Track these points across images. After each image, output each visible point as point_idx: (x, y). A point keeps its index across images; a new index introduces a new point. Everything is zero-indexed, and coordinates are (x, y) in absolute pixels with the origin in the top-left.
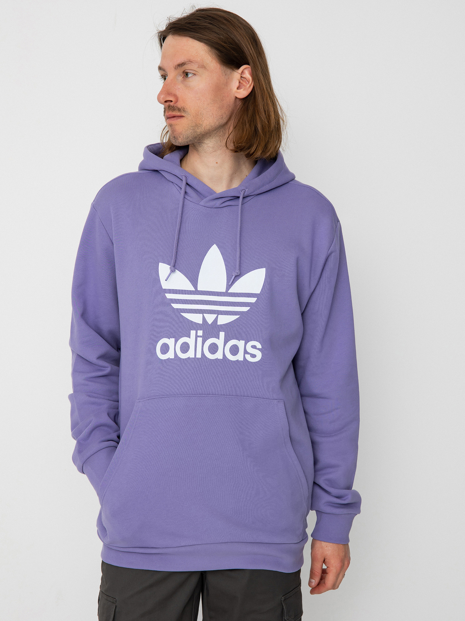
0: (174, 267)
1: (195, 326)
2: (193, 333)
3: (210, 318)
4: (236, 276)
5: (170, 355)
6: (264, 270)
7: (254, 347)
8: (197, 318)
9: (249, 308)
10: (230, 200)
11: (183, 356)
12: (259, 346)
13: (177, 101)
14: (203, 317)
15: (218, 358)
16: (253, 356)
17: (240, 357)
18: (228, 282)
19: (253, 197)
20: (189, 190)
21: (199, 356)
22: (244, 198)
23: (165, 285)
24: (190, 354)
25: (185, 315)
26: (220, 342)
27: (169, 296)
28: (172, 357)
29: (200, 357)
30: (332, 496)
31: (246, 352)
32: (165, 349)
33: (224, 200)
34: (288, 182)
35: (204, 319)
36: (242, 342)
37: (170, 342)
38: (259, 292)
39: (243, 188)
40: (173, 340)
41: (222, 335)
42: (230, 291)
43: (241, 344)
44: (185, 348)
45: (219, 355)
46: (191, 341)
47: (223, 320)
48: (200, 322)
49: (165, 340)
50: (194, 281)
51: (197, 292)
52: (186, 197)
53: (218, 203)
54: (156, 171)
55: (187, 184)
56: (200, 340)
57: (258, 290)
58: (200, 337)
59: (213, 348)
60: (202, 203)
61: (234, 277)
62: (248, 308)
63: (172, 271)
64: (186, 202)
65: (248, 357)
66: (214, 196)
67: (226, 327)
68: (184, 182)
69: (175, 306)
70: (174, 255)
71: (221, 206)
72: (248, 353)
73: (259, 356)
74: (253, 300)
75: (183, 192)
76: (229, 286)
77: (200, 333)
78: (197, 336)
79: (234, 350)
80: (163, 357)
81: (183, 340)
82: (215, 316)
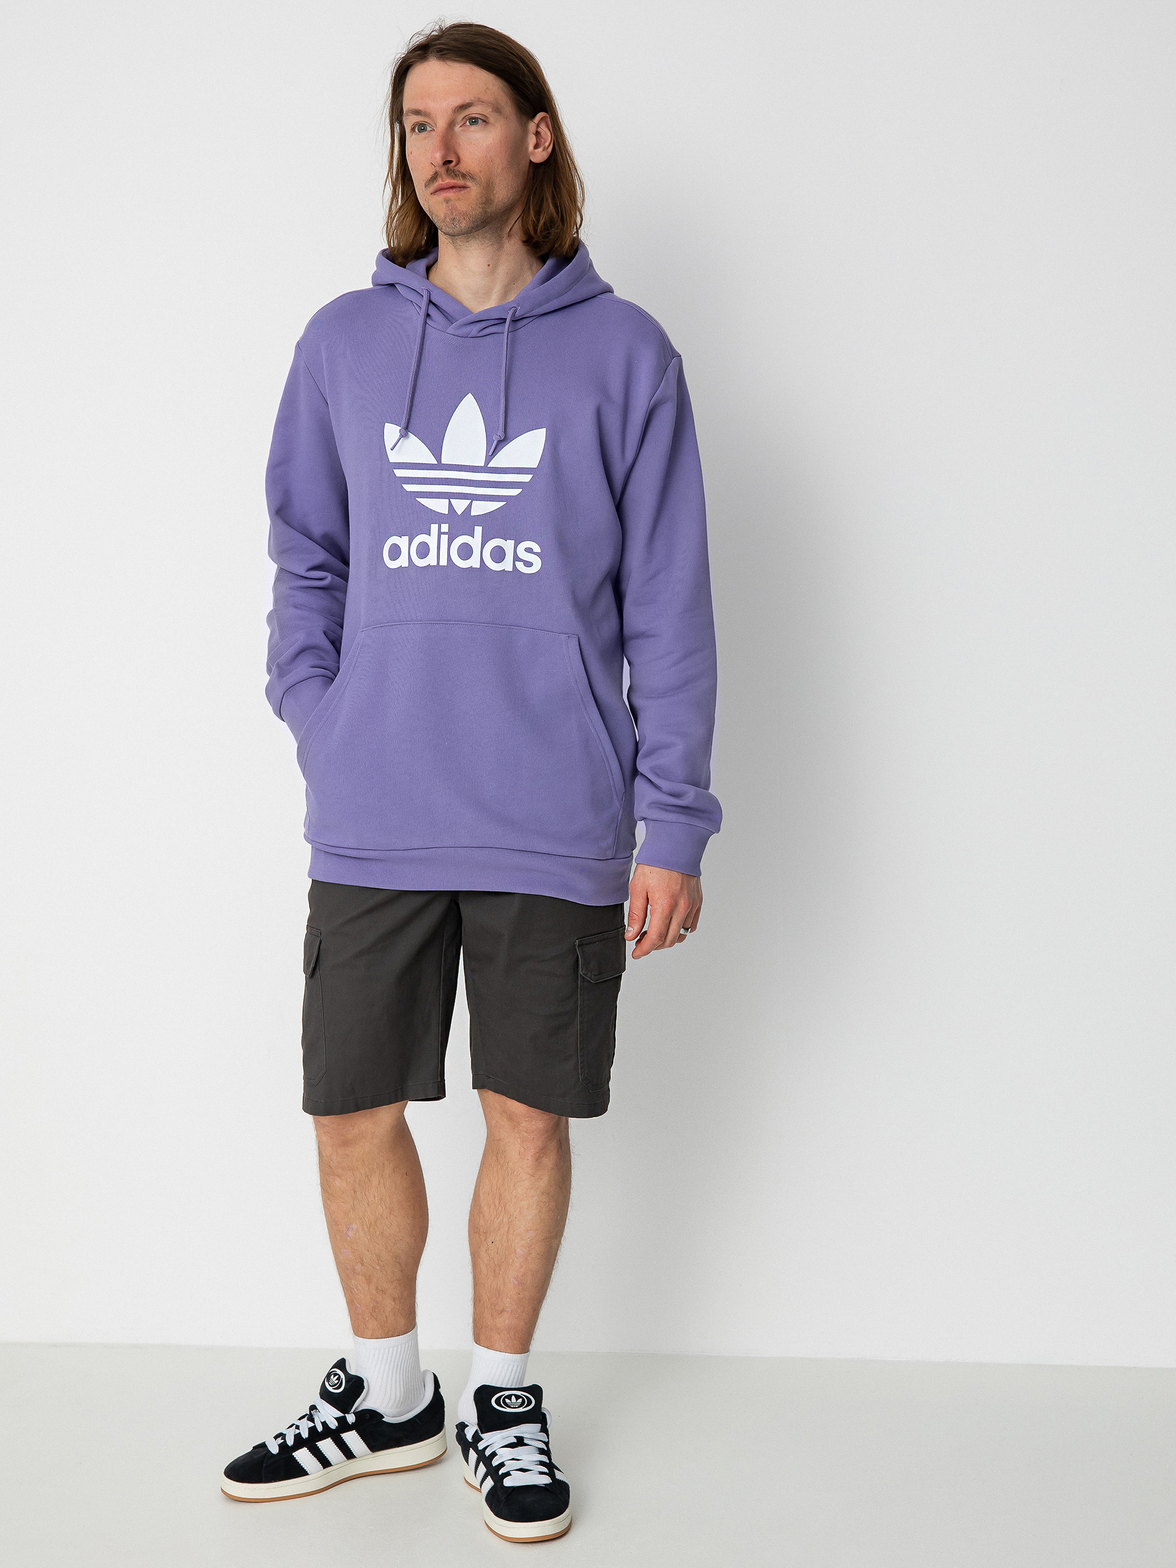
0: (406, 430)
1: (439, 518)
2: (434, 528)
3: (460, 506)
4: (499, 442)
5: (402, 562)
6: (544, 430)
7: (529, 550)
8: (440, 506)
10: (494, 325)
11: (420, 563)
12: (537, 548)
13: (458, 162)
14: (450, 503)
15: (473, 567)
16: (528, 564)
17: (507, 565)
18: (487, 451)
19: (531, 319)
20: (433, 311)
21: (444, 562)
22: (515, 321)
23: (393, 457)
24: (431, 560)
25: (423, 501)
26: (475, 542)
27: (399, 473)
28: (405, 564)
29: (446, 565)
30: (664, 793)
31: (516, 558)
32: (395, 552)
33: (483, 325)
34: (595, 296)
35: (451, 506)
36: (511, 543)
37: (402, 542)
38: (534, 464)
39: (513, 306)
40: (406, 538)
41: (478, 530)
42: (491, 465)
43: (508, 545)
44: (423, 551)
45: (474, 562)
46: (431, 540)
47: (480, 508)
48: (445, 511)
49: (394, 540)
50: (436, 449)
51: (440, 466)
52: (429, 321)
53: (475, 329)
54: (392, 285)
55: (430, 301)
56: (444, 538)
58: (444, 533)
59: (466, 552)
60: (451, 329)
61: (495, 442)
62: (519, 491)
63: (404, 435)
64: (429, 330)
65: (520, 566)
66: (470, 318)
67: (484, 520)
68: (425, 299)
69: (409, 488)
70: (406, 412)
71: (479, 335)
72: (521, 560)
73: (537, 564)
74: (527, 478)
75: (422, 313)
76: (490, 456)
77: (445, 528)
78: (440, 533)
79: (499, 555)
80: (392, 565)
81: (421, 538)
82: (467, 502)
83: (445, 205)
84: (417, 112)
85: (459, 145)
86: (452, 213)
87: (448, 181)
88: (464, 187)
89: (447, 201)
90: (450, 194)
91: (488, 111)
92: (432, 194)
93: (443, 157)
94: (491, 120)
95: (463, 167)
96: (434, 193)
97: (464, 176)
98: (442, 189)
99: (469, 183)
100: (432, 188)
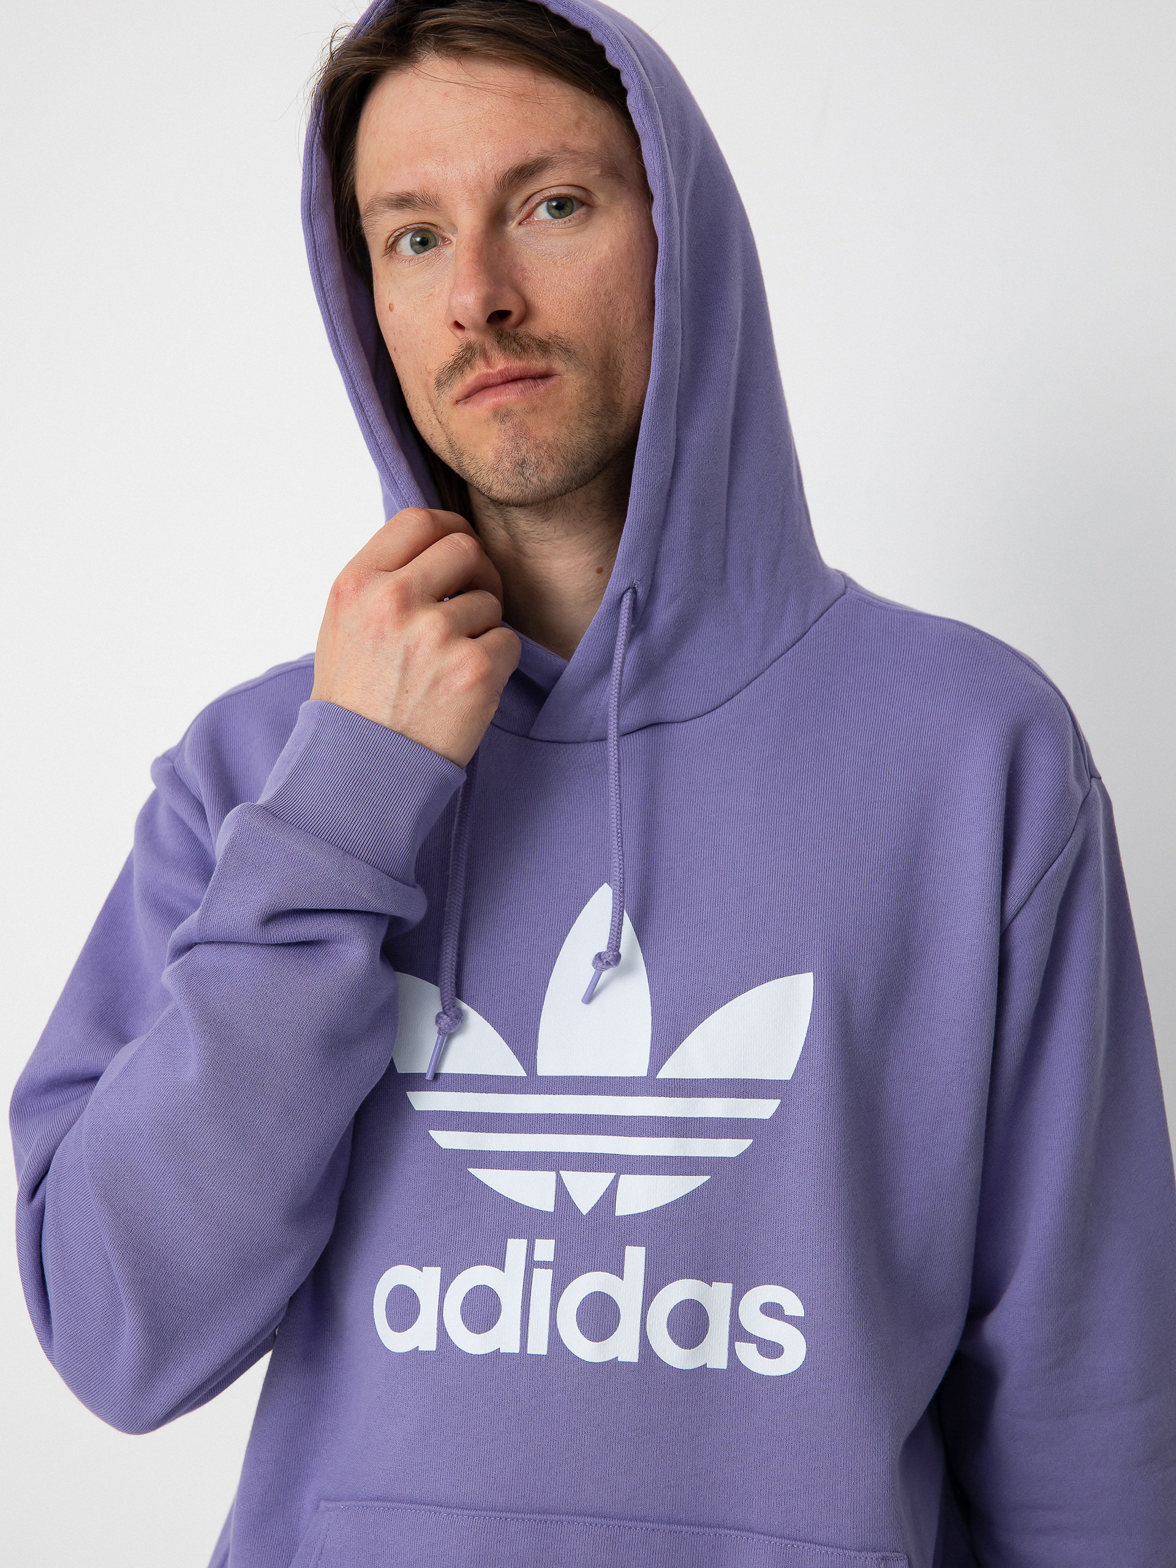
1: (524, 1222)
2: (516, 1248)
3: (586, 1190)
5: (421, 1336)
6: (807, 979)
7: (772, 1310)
8: (534, 1190)
9: (746, 1143)
11: (472, 1344)
12: (794, 1306)
13: (526, 314)
14: (559, 1181)
15: (619, 1360)
16: (771, 1350)
17: (712, 1353)
18: (656, 1036)
21: (538, 1345)
24: (503, 1337)
25: (489, 1177)
26: (626, 1290)
27: (422, 1100)
28: (429, 1344)
29: (544, 1353)
31: (738, 1333)
32: (404, 1308)
35: (562, 1192)
36: (723, 1291)
37: (424, 1281)
38: (786, 1073)
40: (433, 1273)
41: (635, 1257)
42: (664, 1073)
43: (716, 1297)
44: (482, 1309)
45: (623, 1346)
46: (506, 1283)
47: (640, 1195)
48: (546, 1203)
49: (399, 1275)
50: (522, 1035)
51: (533, 1083)
56: (543, 1279)
57: (783, 1068)
58: (544, 1265)
59: (599, 1317)
62: (744, 1144)
65: (748, 1354)
67: (651, 1227)
69: (447, 1139)
72: (749, 1338)
73: (795, 1349)
74: (764, 1109)
76: (661, 1052)
77: (545, 1249)
78: (531, 1264)
79: (689, 1324)
80: (397, 1342)
81: (477, 1275)
82: (604, 1179)
83: (495, 427)
84: (403, 201)
85: (523, 270)
86: (517, 447)
87: (501, 363)
88: (545, 376)
89: (501, 414)
90: (510, 396)
91: (592, 174)
92: (457, 402)
93: (487, 301)
94: (600, 198)
95: (538, 328)
96: (468, 396)
97: (544, 347)
98: (483, 388)
99: (558, 365)
100: (459, 386)
